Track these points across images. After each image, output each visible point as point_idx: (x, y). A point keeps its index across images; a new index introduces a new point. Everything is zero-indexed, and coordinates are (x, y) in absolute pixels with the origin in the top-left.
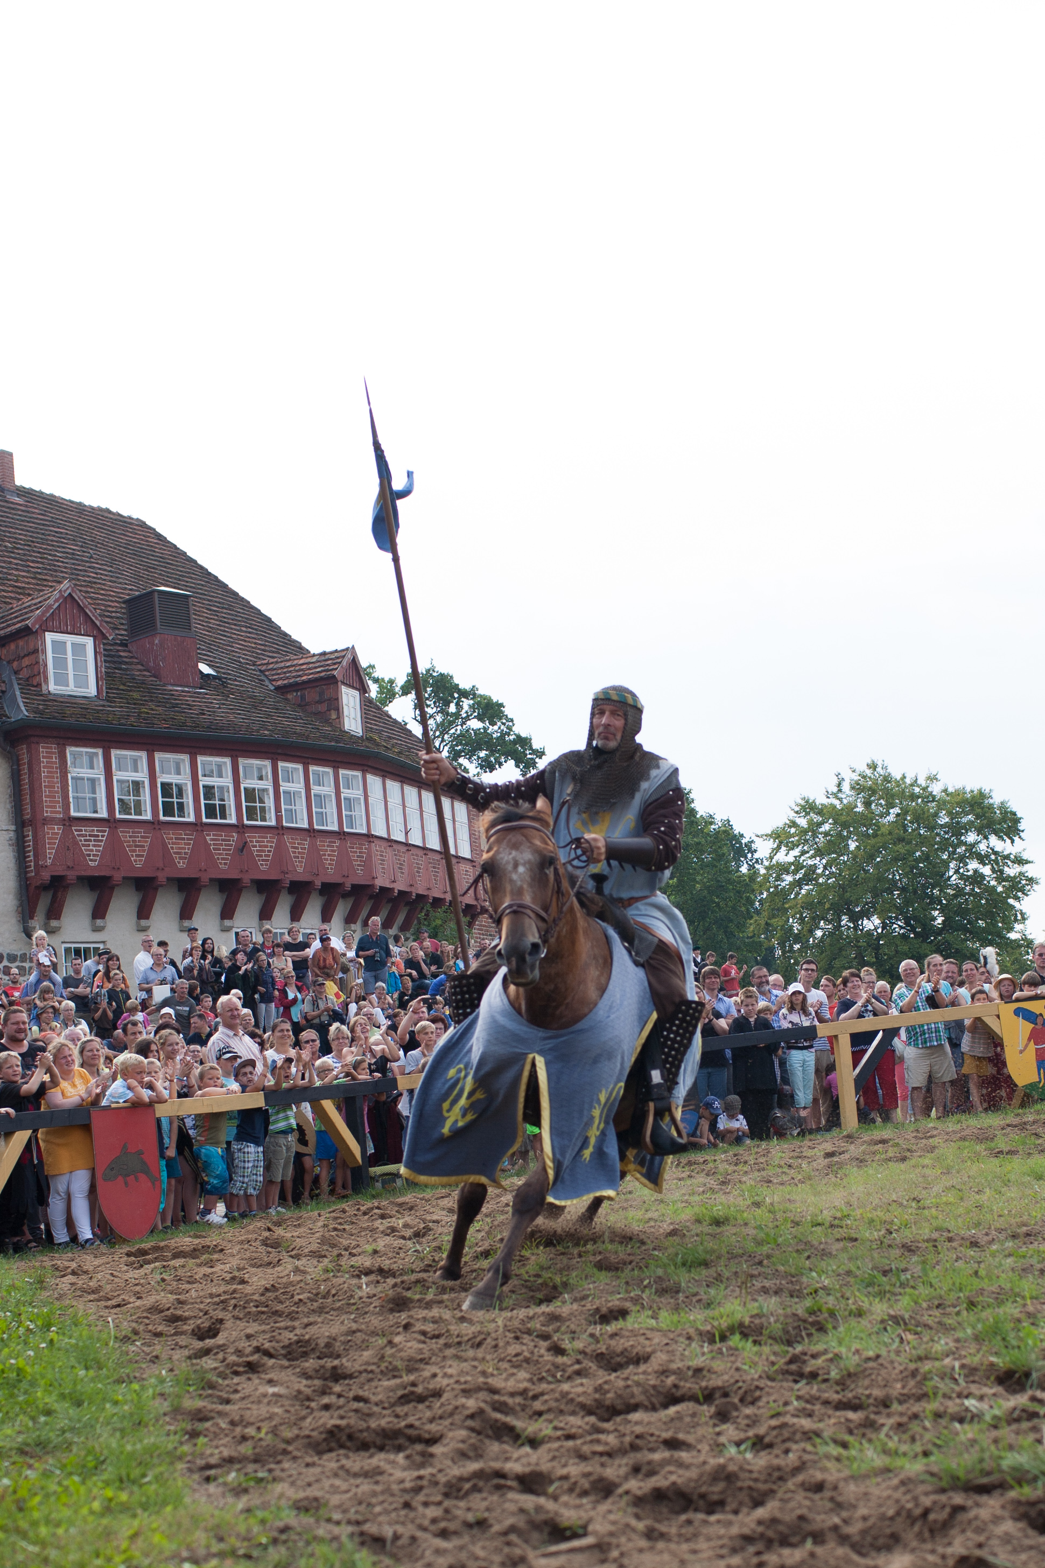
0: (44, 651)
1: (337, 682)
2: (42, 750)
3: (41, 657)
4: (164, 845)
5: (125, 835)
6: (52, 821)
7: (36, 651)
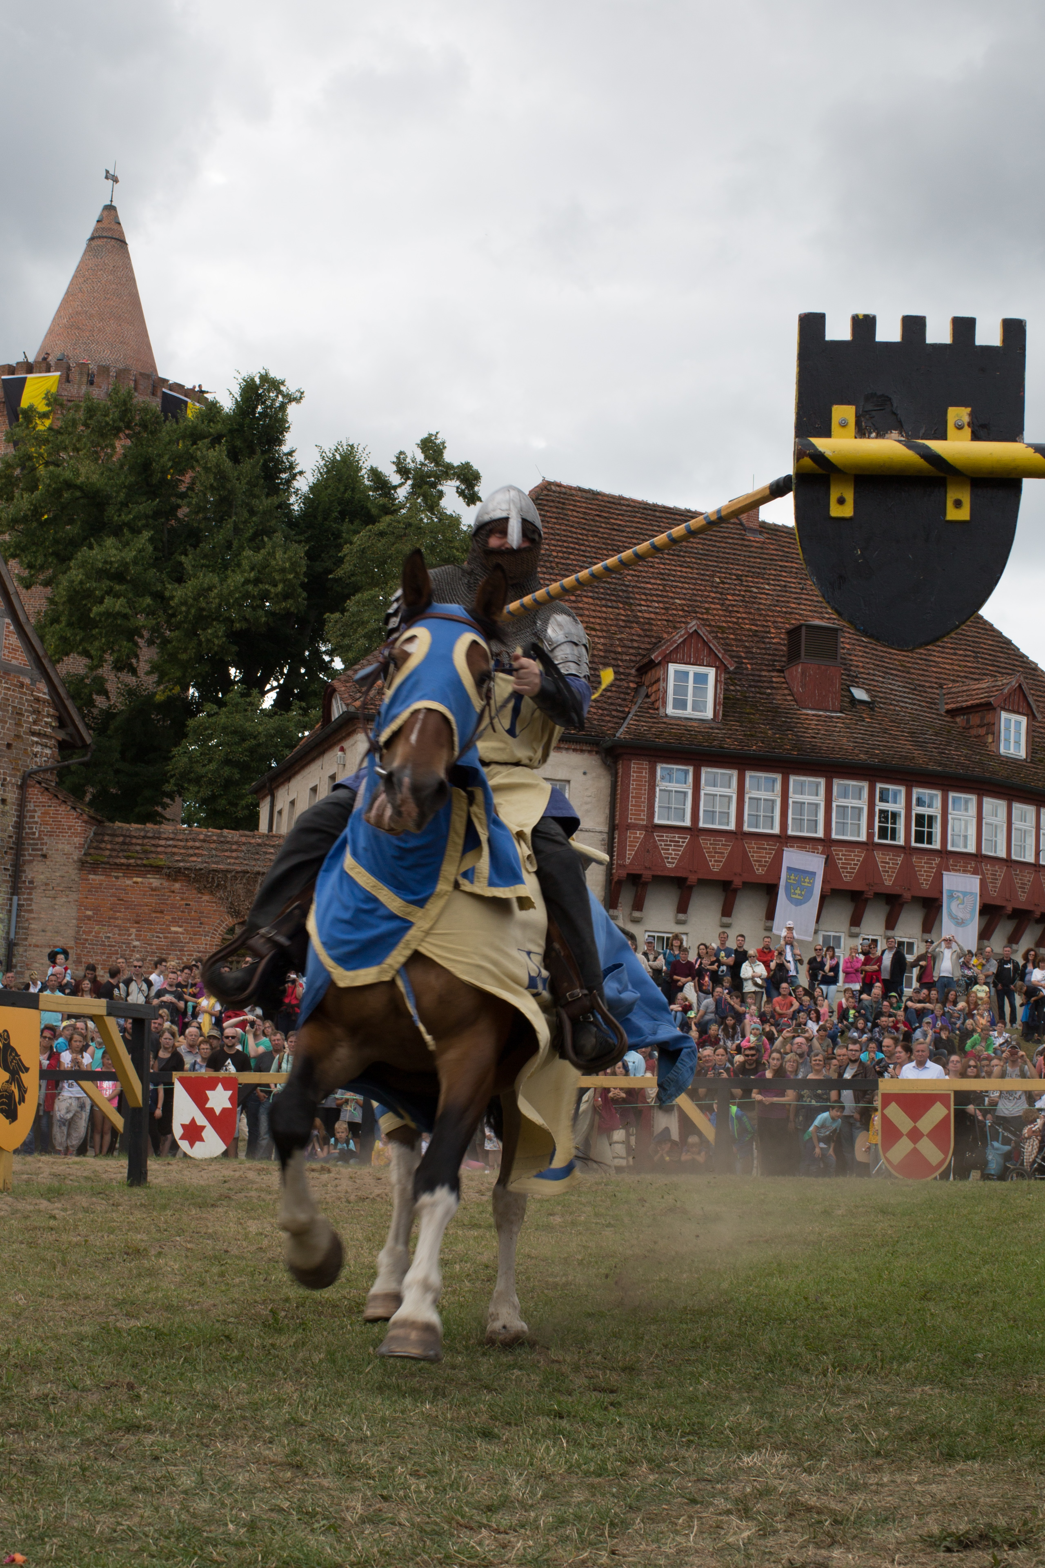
0: (666, 680)
1: (995, 709)
2: (634, 766)
3: (661, 684)
4: (745, 853)
5: (706, 843)
6: (635, 827)
7: (658, 680)
